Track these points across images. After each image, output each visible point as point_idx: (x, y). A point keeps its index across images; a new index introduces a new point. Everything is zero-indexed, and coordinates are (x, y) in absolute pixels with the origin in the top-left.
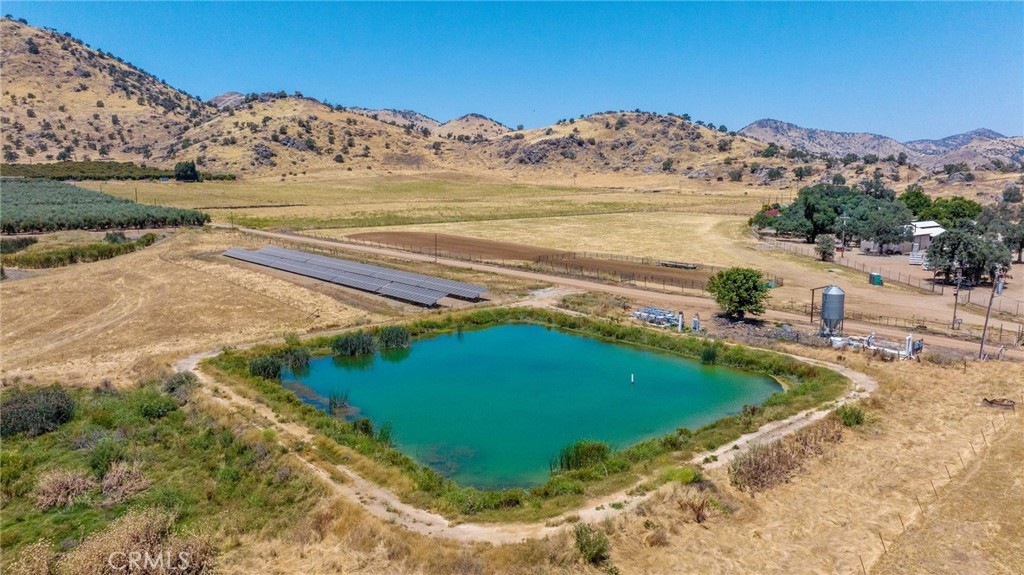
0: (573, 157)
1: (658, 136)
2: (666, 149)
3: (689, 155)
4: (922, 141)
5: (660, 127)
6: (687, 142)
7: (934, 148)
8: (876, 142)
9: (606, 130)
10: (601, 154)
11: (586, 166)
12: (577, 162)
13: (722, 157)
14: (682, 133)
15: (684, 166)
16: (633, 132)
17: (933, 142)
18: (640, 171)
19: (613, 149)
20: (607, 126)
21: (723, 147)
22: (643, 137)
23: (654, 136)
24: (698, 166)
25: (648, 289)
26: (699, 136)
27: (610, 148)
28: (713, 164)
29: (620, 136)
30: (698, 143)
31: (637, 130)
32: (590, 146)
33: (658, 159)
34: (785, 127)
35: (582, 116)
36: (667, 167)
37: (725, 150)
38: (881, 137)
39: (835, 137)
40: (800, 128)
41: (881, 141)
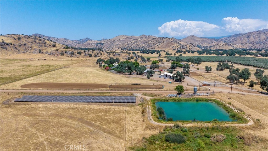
0: (6, 49)
1: (33, 43)
2: (37, 47)
3: (45, 48)
4: (76, 40)
5: (33, 40)
6: (43, 44)
7: (78, 42)
8: (66, 40)
9: (14, 40)
10: (16, 48)
11: (12, 51)
12: (8, 50)
13: (55, 49)
14: (40, 42)
15: (45, 51)
16: (25, 41)
17: (78, 40)
18: (31, 53)
19: (19, 46)
20: (14, 39)
21: (54, 46)
22: (29, 43)
23: (32, 42)
24: (49, 51)
25: (149, 91)
26: (46, 43)
27: (18, 46)
28: (53, 51)
29: (20, 42)
30: (46, 45)
31: (26, 41)
32: (11, 45)
33: (36, 49)
34: (42, 36)
35: (1, 35)
36: (40, 52)
37: (55, 47)
38: (67, 39)
39: (56, 39)
40: (46, 36)
41: (67, 40)
